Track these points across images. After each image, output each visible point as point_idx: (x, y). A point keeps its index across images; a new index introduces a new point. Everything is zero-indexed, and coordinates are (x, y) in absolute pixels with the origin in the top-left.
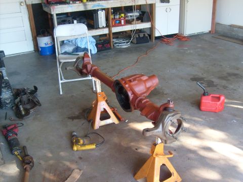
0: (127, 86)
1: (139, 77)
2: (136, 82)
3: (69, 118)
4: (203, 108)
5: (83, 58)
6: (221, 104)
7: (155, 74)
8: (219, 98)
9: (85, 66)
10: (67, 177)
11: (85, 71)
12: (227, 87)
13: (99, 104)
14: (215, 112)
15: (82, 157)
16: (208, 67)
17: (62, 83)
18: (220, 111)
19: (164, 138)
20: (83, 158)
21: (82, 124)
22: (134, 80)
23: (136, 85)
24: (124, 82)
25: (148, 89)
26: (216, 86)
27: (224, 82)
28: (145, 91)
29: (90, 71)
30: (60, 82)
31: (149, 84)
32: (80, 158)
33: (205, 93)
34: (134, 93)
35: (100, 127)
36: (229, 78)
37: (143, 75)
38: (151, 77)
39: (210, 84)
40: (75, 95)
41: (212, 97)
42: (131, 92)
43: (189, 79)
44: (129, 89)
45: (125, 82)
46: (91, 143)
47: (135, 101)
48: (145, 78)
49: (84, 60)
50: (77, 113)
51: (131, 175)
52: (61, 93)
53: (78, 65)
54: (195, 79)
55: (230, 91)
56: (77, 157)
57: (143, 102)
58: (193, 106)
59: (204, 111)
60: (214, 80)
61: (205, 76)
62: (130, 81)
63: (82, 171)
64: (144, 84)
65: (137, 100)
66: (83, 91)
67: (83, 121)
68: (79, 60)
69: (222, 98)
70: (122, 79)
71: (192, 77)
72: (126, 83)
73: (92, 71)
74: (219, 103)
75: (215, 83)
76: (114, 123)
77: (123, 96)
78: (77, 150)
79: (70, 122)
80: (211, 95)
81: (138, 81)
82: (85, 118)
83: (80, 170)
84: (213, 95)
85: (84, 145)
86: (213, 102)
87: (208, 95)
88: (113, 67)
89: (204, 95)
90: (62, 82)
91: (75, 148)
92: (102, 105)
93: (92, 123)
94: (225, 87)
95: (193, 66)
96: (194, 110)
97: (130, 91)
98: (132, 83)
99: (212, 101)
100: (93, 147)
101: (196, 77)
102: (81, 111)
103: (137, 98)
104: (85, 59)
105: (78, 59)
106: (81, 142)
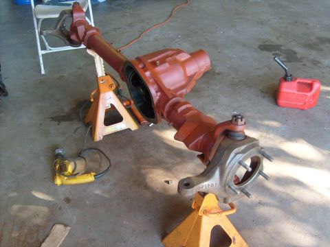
0: (148, 74)
1: (171, 56)
2: (166, 65)
3: (53, 119)
4: (281, 101)
5: (72, 13)
6: (314, 96)
7: (203, 49)
8: (310, 86)
9: (74, 29)
10: (41, 239)
11: (73, 37)
12: (319, 62)
13: (101, 96)
14: (302, 109)
15: (70, 197)
16: (286, 27)
17: (43, 55)
18: (311, 106)
19: (224, 195)
20: (73, 199)
21: (75, 131)
22: (163, 61)
23: (165, 71)
24: (141, 66)
25: (190, 78)
26: (300, 60)
27: (313, 54)
28: (183, 83)
29: (84, 37)
30: (41, 52)
31: (192, 69)
32: (68, 200)
33: (286, 76)
34: (161, 89)
35: (104, 137)
36: (322, 46)
37: (179, 52)
38: (196, 55)
39: (291, 57)
40: (66, 75)
41: (299, 83)
42: (156, 86)
43: (256, 47)
44: (151, 80)
45: (145, 66)
46: (87, 172)
47: (165, 106)
48: (183, 57)
49: (72, 16)
50: (67, 109)
51: (157, 237)
52: (43, 72)
53: (62, 26)
54: (266, 47)
55: (324, 71)
56: (62, 197)
57: (180, 110)
58: (264, 97)
59: (284, 107)
60: (296, 49)
61: (281, 41)
62: (154, 64)
63: (68, 228)
64: (182, 70)
65: (168, 105)
66: (80, 68)
67: (77, 125)
68: (65, 16)
69: (316, 86)
70: (139, 59)
71: (261, 43)
72: (145, 69)
73: (86, 38)
74: (309, 94)
75: (299, 56)
76: (129, 129)
77: (141, 90)
78: (62, 185)
79: (53, 127)
80: (298, 81)
81: (170, 63)
82: (80, 120)
83: (66, 226)
84: (301, 81)
85: (74, 175)
86: (301, 93)
87: (292, 80)
88: (131, 25)
89: (285, 79)
90: (44, 52)
91: (58, 181)
92: (109, 99)
93: (91, 128)
94: (315, 63)
95: (262, 24)
96: (266, 104)
97: (152, 84)
98: (159, 69)
99: (298, 91)
100: (90, 178)
101: (267, 43)
102: (74, 106)
103: (169, 100)
104: (75, 15)
105: (62, 14)
106: (70, 169)
